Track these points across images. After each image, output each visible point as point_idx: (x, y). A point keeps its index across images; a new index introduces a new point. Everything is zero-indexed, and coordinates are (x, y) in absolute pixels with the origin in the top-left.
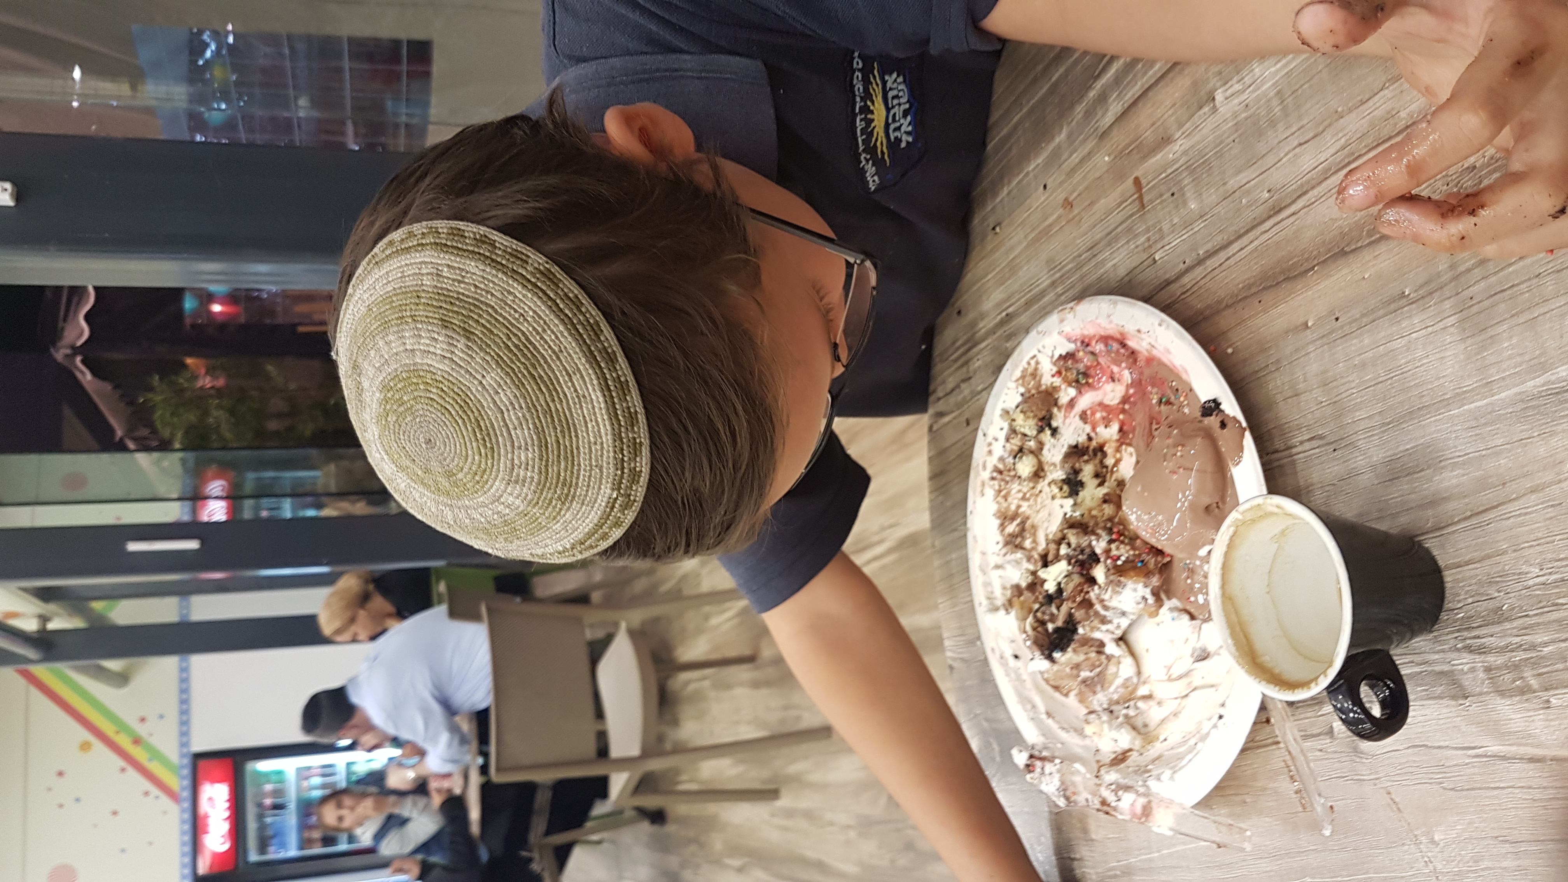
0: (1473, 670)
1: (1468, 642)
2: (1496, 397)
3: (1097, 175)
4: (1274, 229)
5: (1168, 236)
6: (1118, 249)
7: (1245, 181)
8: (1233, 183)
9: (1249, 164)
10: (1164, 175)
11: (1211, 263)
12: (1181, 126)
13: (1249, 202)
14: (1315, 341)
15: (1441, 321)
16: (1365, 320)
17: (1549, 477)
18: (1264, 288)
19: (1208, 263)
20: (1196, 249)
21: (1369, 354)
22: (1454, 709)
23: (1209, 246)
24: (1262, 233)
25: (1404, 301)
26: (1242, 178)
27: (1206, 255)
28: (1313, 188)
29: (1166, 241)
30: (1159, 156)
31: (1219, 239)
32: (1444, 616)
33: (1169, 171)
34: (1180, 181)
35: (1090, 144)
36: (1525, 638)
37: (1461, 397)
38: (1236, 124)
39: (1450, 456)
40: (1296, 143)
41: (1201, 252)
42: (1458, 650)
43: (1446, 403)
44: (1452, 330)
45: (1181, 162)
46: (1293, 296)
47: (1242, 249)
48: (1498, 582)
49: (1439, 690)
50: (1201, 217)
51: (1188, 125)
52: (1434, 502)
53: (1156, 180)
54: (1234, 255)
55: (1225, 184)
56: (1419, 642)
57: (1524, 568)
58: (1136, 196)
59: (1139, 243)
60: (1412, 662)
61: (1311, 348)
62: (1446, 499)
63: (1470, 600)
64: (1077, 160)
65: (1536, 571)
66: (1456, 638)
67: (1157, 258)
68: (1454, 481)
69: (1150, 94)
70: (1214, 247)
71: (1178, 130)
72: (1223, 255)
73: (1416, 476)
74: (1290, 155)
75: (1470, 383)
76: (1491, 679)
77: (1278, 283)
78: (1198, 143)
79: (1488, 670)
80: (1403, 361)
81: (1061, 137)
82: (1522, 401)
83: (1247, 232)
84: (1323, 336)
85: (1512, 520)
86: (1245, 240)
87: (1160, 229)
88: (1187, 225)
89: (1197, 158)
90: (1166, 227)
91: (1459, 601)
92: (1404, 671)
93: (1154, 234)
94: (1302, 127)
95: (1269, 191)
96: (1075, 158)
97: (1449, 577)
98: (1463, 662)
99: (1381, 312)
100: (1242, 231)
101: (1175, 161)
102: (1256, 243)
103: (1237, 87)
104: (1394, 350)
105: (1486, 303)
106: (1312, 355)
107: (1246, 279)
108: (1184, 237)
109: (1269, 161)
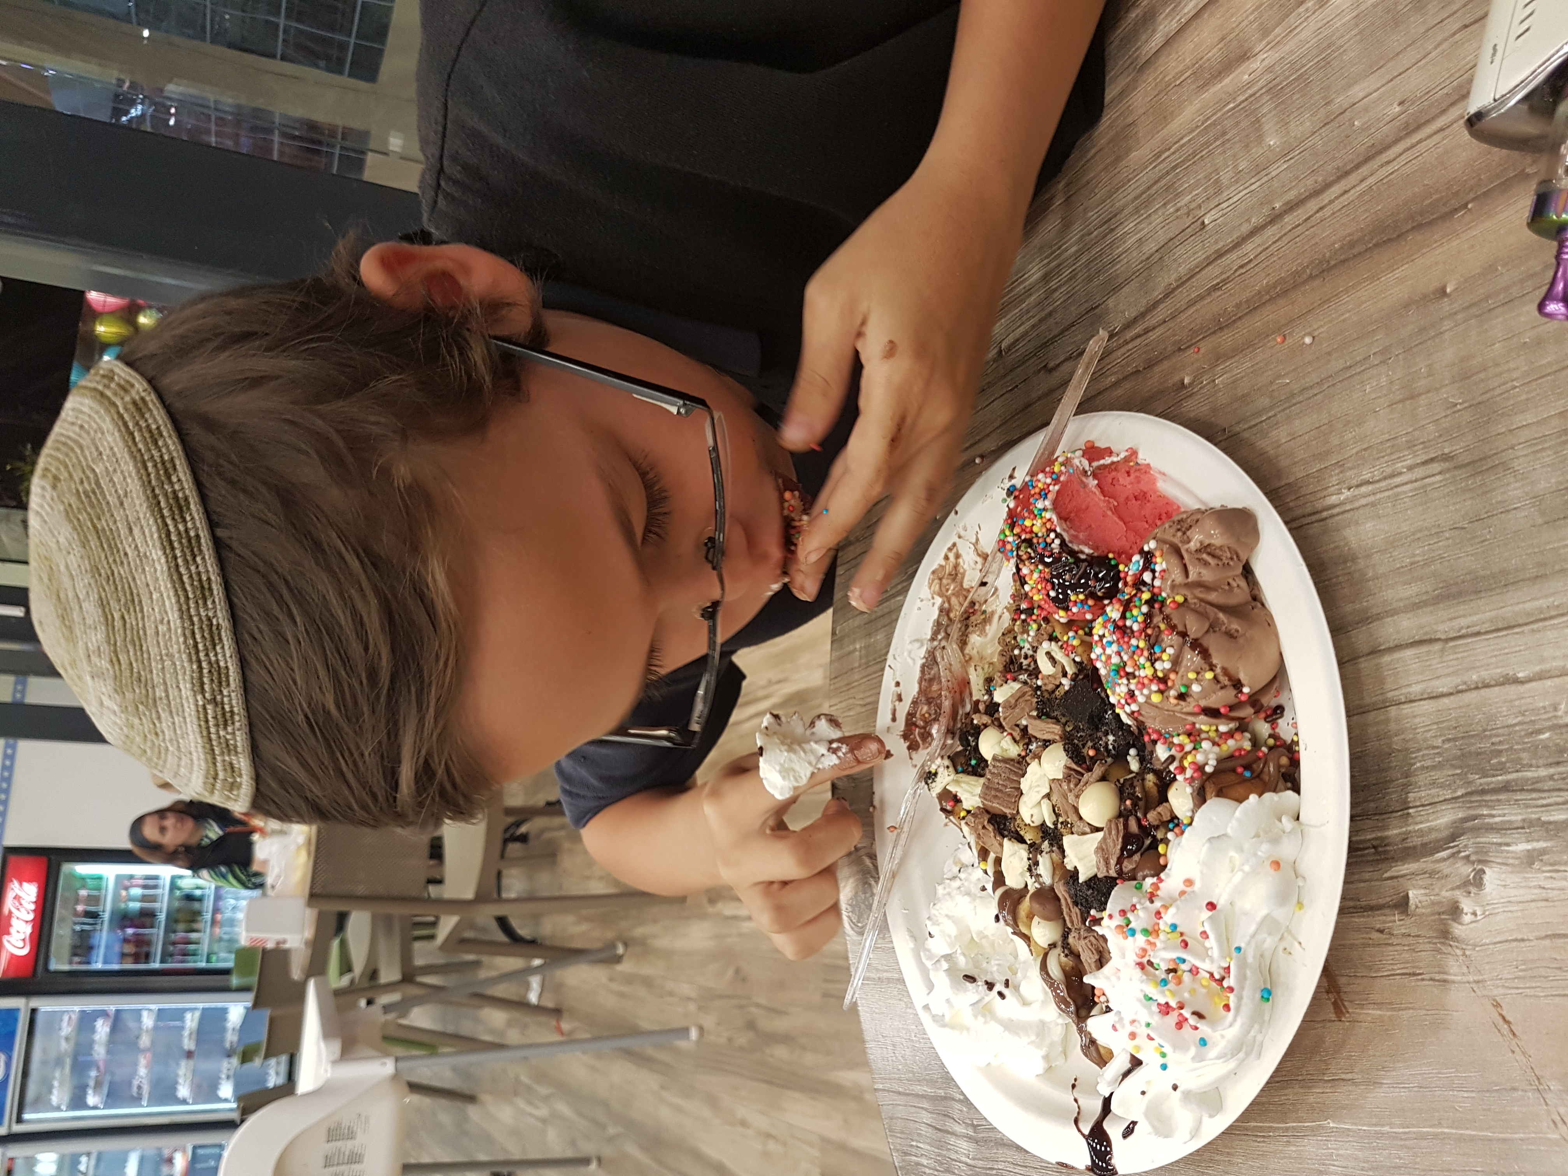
4: (1403, 157)
5: (1228, 188)
6: (1150, 215)
7: (1362, 94)
10: (1232, 105)
11: (1290, 220)
12: (1265, 32)
13: (1363, 124)
14: (1456, 313)
18: (1377, 245)
19: (1287, 219)
20: (1270, 202)
23: (1292, 195)
24: (1382, 166)
26: (1358, 91)
27: (1285, 208)
29: (1224, 195)
30: (1227, 81)
31: (1310, 183)
33: (1241, 98)
34: (1257, 109)
40: (1458, 25)
41: (1277, 205)
45: (1260, 84)
46: (1424, 251)
47: (1346, 192)
50: (1284, 155)
51: (1277, 30)
53: (1219, 115)
54: (1331, 202)
55: (1328, 104)
59: (1179, 205)
61: (1447, 324)
67: (1206, 222)
70: (1300, 194)
71: (1261, 41)
72: (1312, 205)
74: (1444, 46)
77: (1399, 236)
78: (1292, 52)
83: (1357, 167)
84: (1472, 305)
86: (1353, 179)
87: (1217, 181)
88: (1259, 169)
89: (1287, 73)
90: (1226, 176)
93: (1205, 190)
95: (1401, 103)
100: (1348, 167)
101: (1250, 84)
102: (1371, 180)
106: (1447, 336)
107: (1350, 235)
108: (1253, 187)
109: (1406, 60)
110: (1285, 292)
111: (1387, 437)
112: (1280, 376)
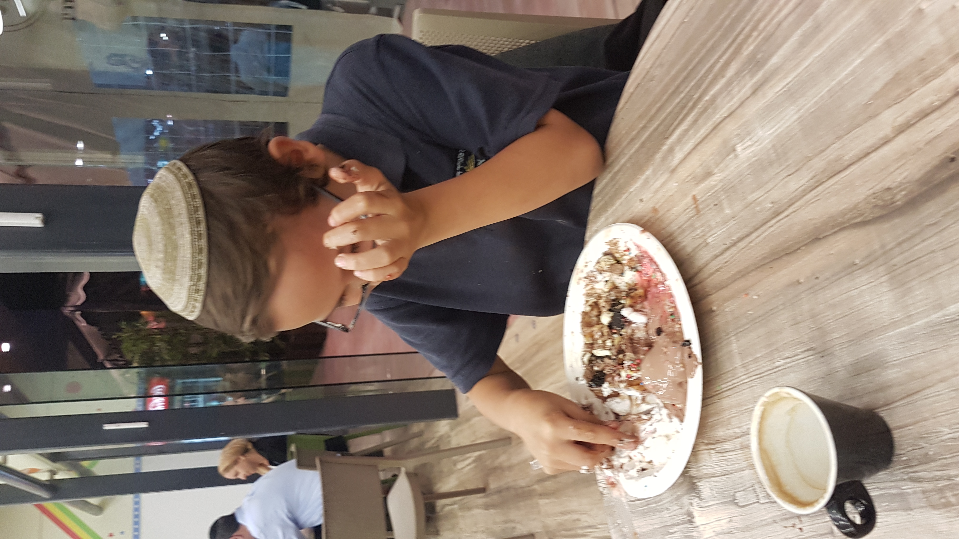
0: (915, 493)
1: (911, 475)
2: (915, 324)
3: (671, 194)
4: (776, 225)
5: (715, 228)
6: (686, 236)
7: (757, 197)
8: (751, 198)
9: (759, 187)
10: (710, 194)
11: (741, 245)
12: (718, 165)
13: (760, 209)
14: (805, 291)
15: (878, 279)
16: (834, 278)
17: (949, 372)
18: (773, 260)
19: (738, 245)
20: (732, 237)
21: (837, 299)
22: (906, 517)
23: (739, 235)
24: (770, 227)
25: (855, 267)
26: (755, 195)
27: (738, 240)
28: (797, 201)
29: (713, 232)
30: (706, 183)
31: (744, 231)
32: (895, 459)
33: (713, 191)
34: (720, 197)
35: (666, 176)
36: (945, 472)
37: (894, 325)
38: (749, 165)
39: (890, 360)
40: (785, 175)
41: (735, 238)
42: (904, 480)
43: (884, 329)
44: (885, 284)
45: (718, 187)
46: (790, 264)
47: (758, 236)
48: (925, 437)
49: (895, 505)
50: (734, 217)
51: (722, 165)
52: (883, 388)
53: (705, 197)
54: (753, 241)
55: (745, 199)
56: (882, 475)
57: (940, 429)
58: (694, 206)
59: (696, 234)
60: (878, 488)
61: (803, 295)
62: (890, 387)
63: (910, 449)
64: (659, 185)
65: (947, 430)
66: (902, 473)
67: (708, 242)
68: (895, 376)
69: (699, 147)
70: (742, 235)
71: (716, 168)
72: (746, 241)
73: (872, 372)
74: (783, 182)
75: (899, 316)
76: (926, 498)
77: (780, 257)
78: (728, 176)
79: (924, 492)
80: (859, 303)
81: (648, 172)
82: (930, 327)
83: (761, 226)
84: (810, 289)
85: (931, 399)
86: (760, 231)
87: (709, 226)
88: (725, 222)
89: (729, 183)
90: (713, 223)
91: (903, 450)
92: (872, 493)
93: (706, 228)
94: (788, 166)
95: (772, 203)
96: (658, 184)
97: (896, 434)
98: (908, 487)
99: (843, 274)
100: (757, 226)
101: (715, 186)
102: (767, 233)
103: (749, 143)
104: (852, 296)
105: (904, 268)
106: (804, 299)
107: (762, 255)
108: (724, 230)
109: (770, 185)
110: (743, 276)
111: (791, 339)
112: (749, 311)
